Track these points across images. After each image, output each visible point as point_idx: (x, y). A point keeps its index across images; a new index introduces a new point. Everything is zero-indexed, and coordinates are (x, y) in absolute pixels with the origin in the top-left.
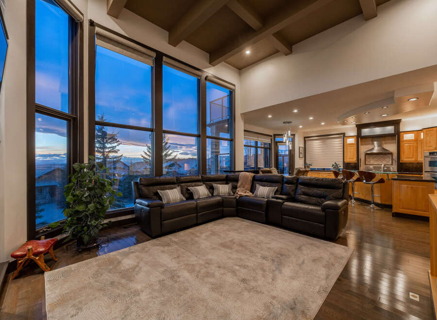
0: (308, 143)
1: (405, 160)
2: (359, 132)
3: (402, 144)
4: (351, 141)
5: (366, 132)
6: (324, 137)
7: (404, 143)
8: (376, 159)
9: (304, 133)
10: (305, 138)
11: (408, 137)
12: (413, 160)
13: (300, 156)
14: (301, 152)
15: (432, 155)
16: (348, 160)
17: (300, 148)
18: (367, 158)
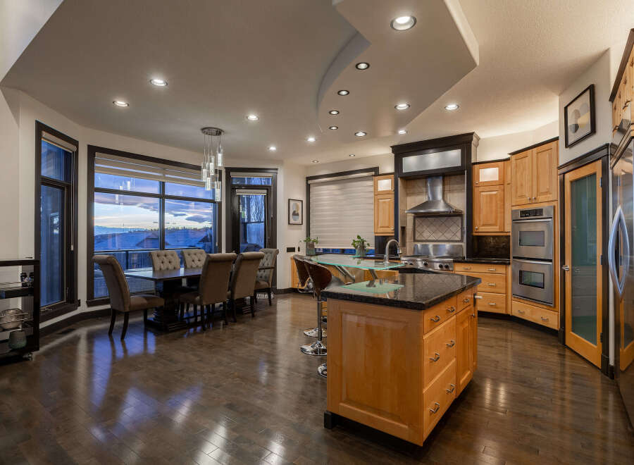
0: (313, 190)
1: (482, 229)
2: (398, 164)
3: (476, 190)
4: (385, 185)
5: (412, 163)
6: (342, 176)
7: (481, 189)
8: (434, 228)
9: (307, 167)
10: (308, 179)
11: (487, 175)
12: (496, 228)
13: (292, 221)
14: (294, 212)
15: (526, 216)
16: (380, 231)
17: (291, 201)
18: (417, 225)
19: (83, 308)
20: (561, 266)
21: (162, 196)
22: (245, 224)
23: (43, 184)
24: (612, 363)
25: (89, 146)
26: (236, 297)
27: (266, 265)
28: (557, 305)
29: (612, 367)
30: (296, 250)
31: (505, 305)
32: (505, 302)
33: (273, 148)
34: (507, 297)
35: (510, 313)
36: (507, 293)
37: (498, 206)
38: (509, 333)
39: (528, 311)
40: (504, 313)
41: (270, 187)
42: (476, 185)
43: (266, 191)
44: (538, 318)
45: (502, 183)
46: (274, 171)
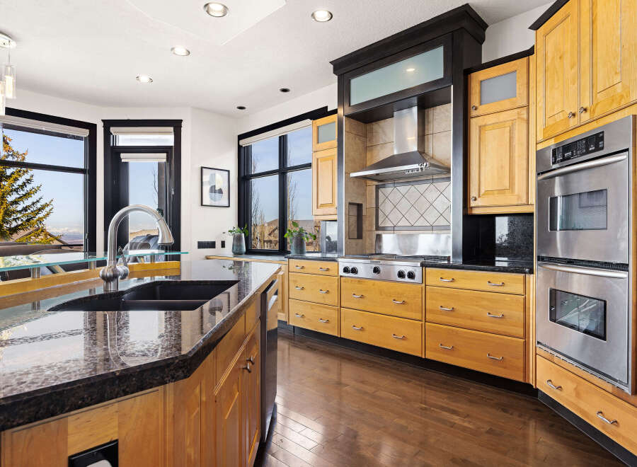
2: (343, 93)
10: (241, 137)
13: (207, 202)
14: (213, 187)
15: (565, 159)
16: (320, 211)
17: (204, 169)
18: (380, 202)
30: (219, 245)
31: (521, 361)
32: (522, 354)
33: (144, 79)
34: (526, 345)
35: (531, 382)
36: (526, 335)
37: (516, 154)
38: (532, 424)
39: (569, 386)
40: (521, 380)
41: (170, 147)
42: (473, 113)
43: (165, 155)
44: (593, 412)
45: (525, 103)
46: (176, 125)
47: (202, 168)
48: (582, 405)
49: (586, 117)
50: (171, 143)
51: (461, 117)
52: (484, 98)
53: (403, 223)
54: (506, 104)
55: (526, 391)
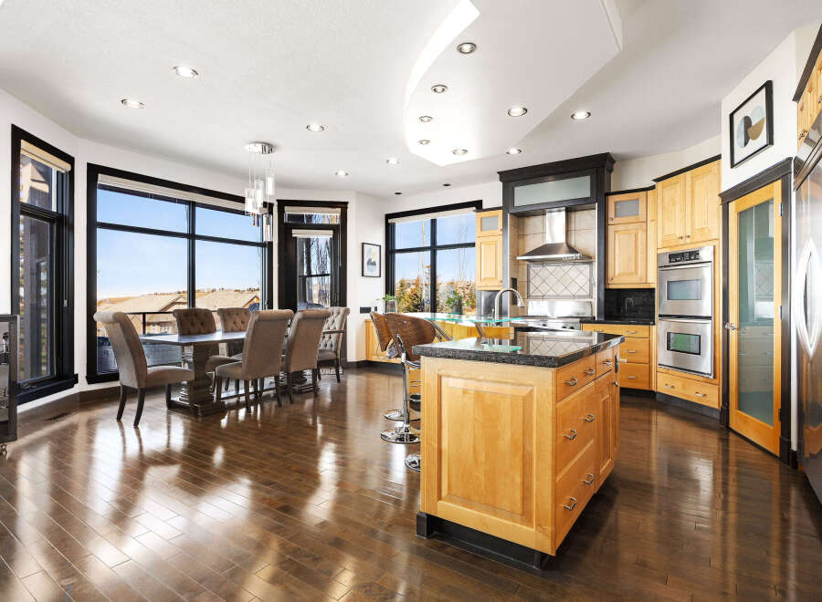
1: (618, 280)
2: (508, 195)
3: (610, 229)
7: (617, 227)
10: (388, 217)
12: (636, 279)
13: (366, 273)
14: (370, 260)
15: (676, 261)
16: (484, 284)
17: (365, 246)
18: (531, 276)
19: (82, 386)
20: (724, 325)
21: (192, 237)
22: (304, 278)
23: (23, 213)
24: (794, 447)
25: (89, 165)
26: (292, 370)
27: (332, 328)
28: (718, 375)
29: (794, 453)
30: (373, 310)
31: (648, 378)
32: (648, 374)
33: (342, 174)
34: (650, 368)
35: (654, 389)
36: (650, 362)
37: (639, 250)
38: (654, 413)
39: (678, 385)
40: (647, 388)
41: (337, 226)
42: (610, 222)
43: (331, 232)
44: (692, 393)
45: (644, 219)
46: (343, 206)
47: (363, 244)
48: (687, 393)
49: (688, 240)
50: (337, 222)
51: (603, 225)
52: (618, 214)
53: (551, 293)
54: (632, 219)
55: (650, 395)
